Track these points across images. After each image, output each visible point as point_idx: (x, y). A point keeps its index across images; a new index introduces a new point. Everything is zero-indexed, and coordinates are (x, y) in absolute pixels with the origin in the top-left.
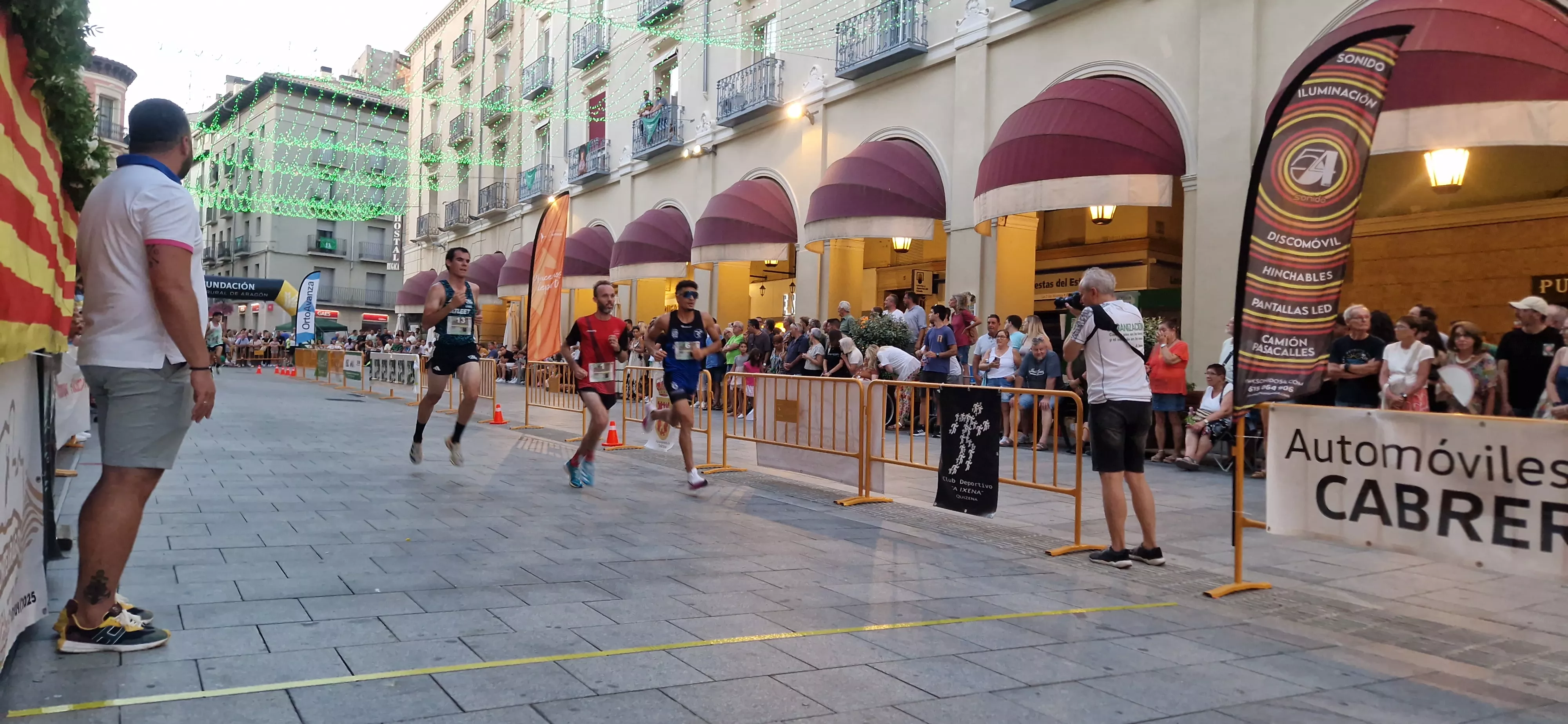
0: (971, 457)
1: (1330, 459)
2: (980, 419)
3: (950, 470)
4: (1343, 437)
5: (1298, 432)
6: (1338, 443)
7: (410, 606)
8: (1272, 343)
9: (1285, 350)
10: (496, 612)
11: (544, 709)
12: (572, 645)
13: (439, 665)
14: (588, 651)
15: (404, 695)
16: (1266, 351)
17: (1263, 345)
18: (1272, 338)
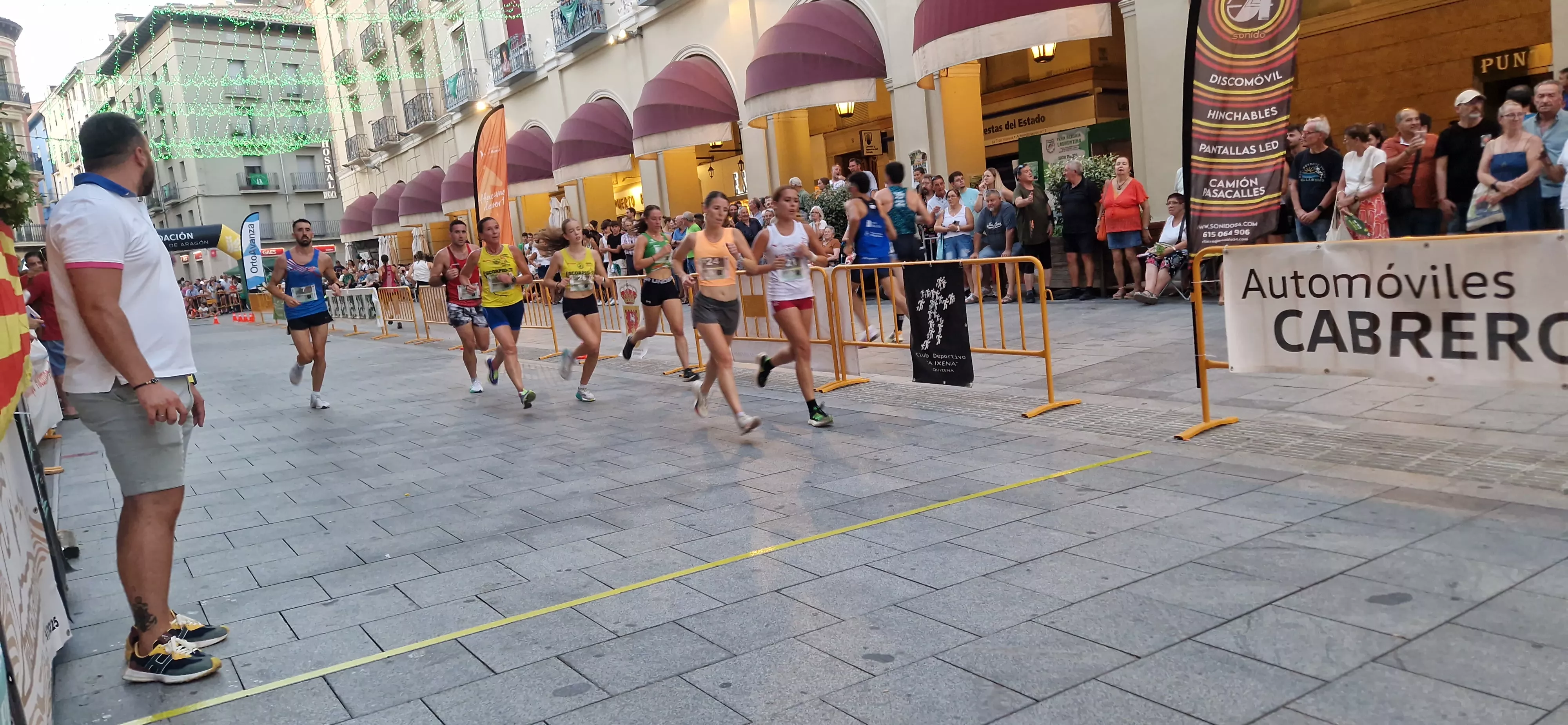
0: (940, 331)
1: (1285, 294)
2: (945, 294)
3: (923, 346)
4: (1296, 272)
5: (1252, 272)
6: (1292, 278)
7: (423, 569)
8: (1223, 186)
9: (1237, 192)
10: (506, 562)
11: (571, 659)
12: (585, 587)
13: (462, 628)
14: (601, 591)
15: (436, 665)
16: (1216, 196)
17: (1212, 189)
18: (1221, 182)
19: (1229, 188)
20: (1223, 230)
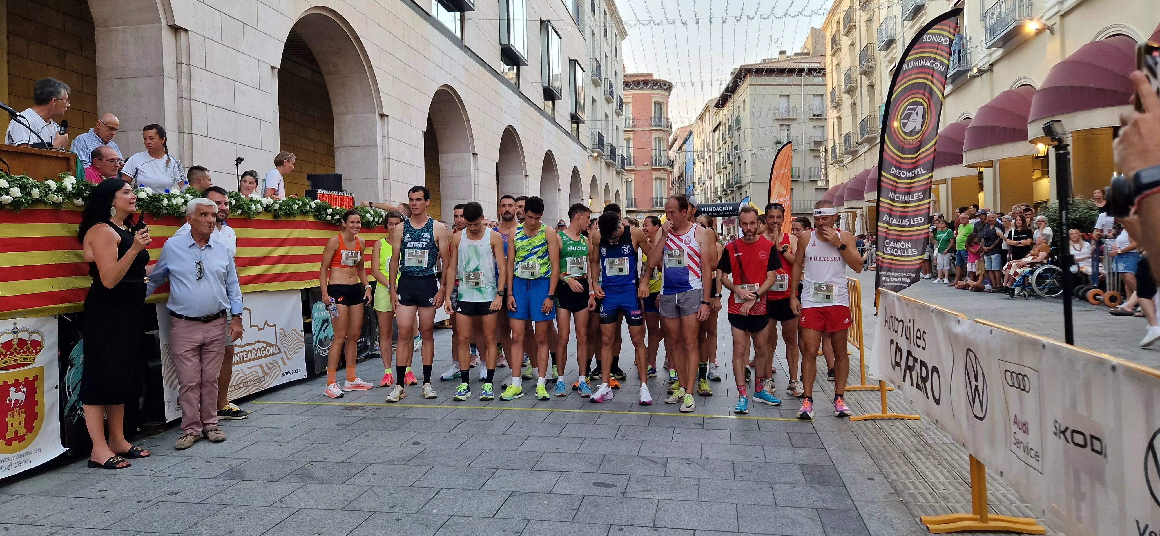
8: (892, 246)
16: (889, 252)
17: (886, 247)
18: (892, 242)
19: (896, 248)
20: (894, 277)
